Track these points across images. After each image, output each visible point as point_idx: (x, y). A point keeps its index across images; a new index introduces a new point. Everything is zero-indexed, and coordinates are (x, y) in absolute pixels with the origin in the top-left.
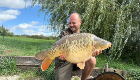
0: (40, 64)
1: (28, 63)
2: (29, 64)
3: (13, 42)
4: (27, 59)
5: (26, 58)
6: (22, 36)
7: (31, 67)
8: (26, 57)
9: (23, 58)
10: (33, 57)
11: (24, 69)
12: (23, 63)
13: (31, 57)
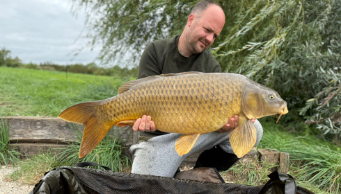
0: (68, 136)
1: (38, 136)
2: (40, 138)
3: (9, 81)
4: (35, 124)
5: (33, 123)
6: (41, 65)
7: (48, 145)
8: (33, 120)
9: (25, 121)
10: (50, 118)
11: (29, 150)
12: (25, 135)
13: (45, 120)
